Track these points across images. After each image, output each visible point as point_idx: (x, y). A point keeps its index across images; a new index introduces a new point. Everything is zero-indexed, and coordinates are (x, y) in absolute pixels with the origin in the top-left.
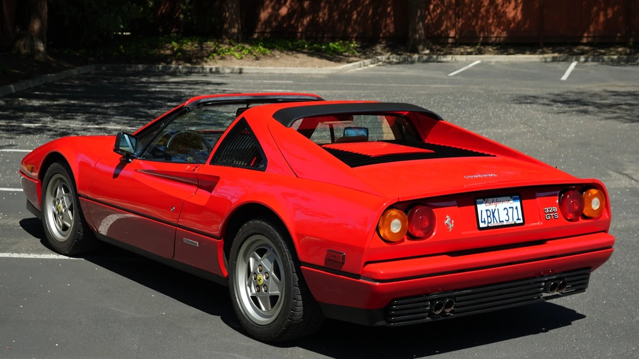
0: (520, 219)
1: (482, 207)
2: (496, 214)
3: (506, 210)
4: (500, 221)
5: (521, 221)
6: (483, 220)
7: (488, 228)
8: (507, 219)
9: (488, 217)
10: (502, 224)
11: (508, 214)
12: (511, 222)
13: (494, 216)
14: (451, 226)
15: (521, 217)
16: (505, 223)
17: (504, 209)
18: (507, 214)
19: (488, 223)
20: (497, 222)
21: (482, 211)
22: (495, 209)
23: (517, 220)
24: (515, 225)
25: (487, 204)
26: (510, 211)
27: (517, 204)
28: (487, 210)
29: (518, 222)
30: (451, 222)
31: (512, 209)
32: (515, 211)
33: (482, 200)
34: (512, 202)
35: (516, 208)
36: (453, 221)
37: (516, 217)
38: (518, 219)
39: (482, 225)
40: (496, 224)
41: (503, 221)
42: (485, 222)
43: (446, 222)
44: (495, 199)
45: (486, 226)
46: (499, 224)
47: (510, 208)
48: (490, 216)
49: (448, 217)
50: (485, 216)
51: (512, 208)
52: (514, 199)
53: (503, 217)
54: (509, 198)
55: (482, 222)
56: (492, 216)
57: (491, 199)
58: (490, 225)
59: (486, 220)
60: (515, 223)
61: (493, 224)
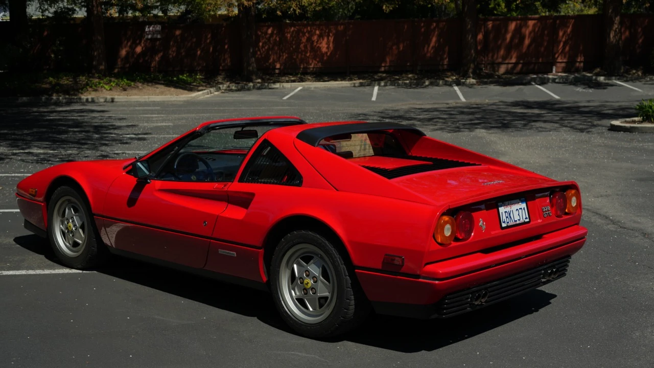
1: (502, 210)
2: (512, 215)
3: (518, 211)
5: (528, 220)
7: (508, 227)
8: (519, 218)
9: (506, 217)
10: (516, 223)
12: (521, 220)
13: (510, 217)
14: (483, 227)
16: (518, 222)
17: (516, 210)
18: (519, 215)
19: (508, 223)
20: (513, 221)
21: (502, 213)
22: (511, 211)
24: (525, 223)
25: (505, 207)
26: (520, 211)
27: (524, 205)
28: (505, 212)
29: (526, 221)
30: (483, 224)
32: (523, 211)
33: (501, 204)
34: (521, 204)
35: (524, 209)
36: (484, 222)
37: (524, 217)
38: (526, 218)
39: (504, 225)
40: (512, 223)
41: (516, 221)
43: (480, 224)
44: (510, 202)
45: (506, 225)
46: (514, 223)
47: (520, 209)
48: (508, 217)
49: (481, 219)
50: (504, 217)
51: (522, 209)
52: (522, 202)
53: (517, 218)
54: (518, 200)
55: (503, 222)
57: (507, 203)
58: (509, 225)
59: (506, 221)
60: (524, 221)
61: (510, 224)
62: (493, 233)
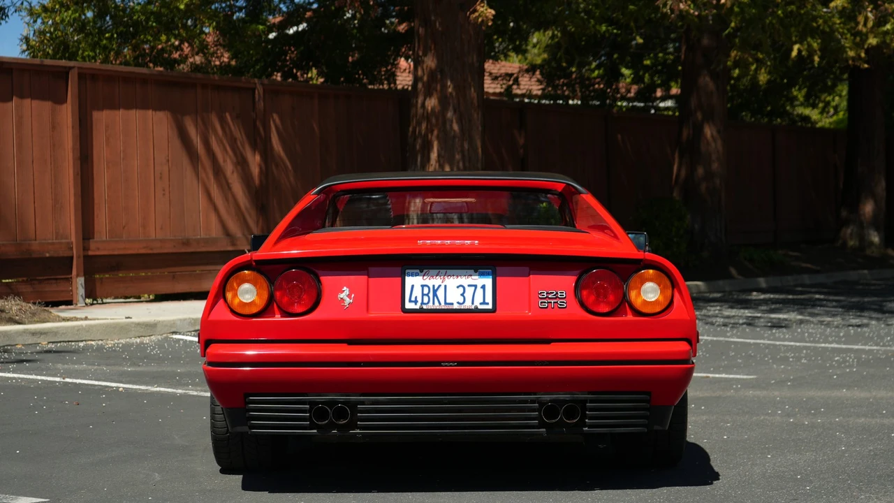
0: (488, 304)
1: (414, 281)
2: (440, 293)
3: (461, 289)
4: (446, 303)
5: (490, 307)
6: (413, 299)
7: (421, 311)
8: (461, 301)
9: (423, 295)
10: (450, 307)
11: (465, 295)
12: (468, 305)
13: (435, 294)
14: (348, 301)
15: (489, 299)
16: (456, 306)
17: (458, 287)
18: (462, 295)
19: (422, 303)
20: (440, 304)
21: (413, 286)
22: (440, 286)
23: (481, 304)
24: (477, 311)
25: (425, 277)
26: (470, 289)
27: (488, 281)
28: (423, 286)
29: (480, 307)
30: (349, 296)
31: (473, 288)
32: (480, 291)
33: (418, 271)
34: (477, 277)
35: (483, 287)
36: (353, 295)
37: (478, 299)
38: (484, 303)
39: (409, 306)
40: (437, 306)
41: (452, 304)
42: (416, 302)
43: (342, 296)
44: (443, 271)
45: (417, 307)
46: (443, 306)
47: (469, 286)
48: (427, 295)
49: (345, 288)
50: (417, 293)
51: (476, 286)
52: (482, 275)
53: (454, 298)
54: (472, 271)
55: (410, 301)
56: (431, 295)
57: (432, 272)
58: (425, 307)
59: (419, 300)
60: (476, 308)
61: (430, 306)
62: (373, 314)
